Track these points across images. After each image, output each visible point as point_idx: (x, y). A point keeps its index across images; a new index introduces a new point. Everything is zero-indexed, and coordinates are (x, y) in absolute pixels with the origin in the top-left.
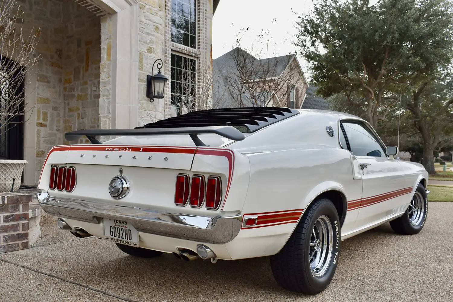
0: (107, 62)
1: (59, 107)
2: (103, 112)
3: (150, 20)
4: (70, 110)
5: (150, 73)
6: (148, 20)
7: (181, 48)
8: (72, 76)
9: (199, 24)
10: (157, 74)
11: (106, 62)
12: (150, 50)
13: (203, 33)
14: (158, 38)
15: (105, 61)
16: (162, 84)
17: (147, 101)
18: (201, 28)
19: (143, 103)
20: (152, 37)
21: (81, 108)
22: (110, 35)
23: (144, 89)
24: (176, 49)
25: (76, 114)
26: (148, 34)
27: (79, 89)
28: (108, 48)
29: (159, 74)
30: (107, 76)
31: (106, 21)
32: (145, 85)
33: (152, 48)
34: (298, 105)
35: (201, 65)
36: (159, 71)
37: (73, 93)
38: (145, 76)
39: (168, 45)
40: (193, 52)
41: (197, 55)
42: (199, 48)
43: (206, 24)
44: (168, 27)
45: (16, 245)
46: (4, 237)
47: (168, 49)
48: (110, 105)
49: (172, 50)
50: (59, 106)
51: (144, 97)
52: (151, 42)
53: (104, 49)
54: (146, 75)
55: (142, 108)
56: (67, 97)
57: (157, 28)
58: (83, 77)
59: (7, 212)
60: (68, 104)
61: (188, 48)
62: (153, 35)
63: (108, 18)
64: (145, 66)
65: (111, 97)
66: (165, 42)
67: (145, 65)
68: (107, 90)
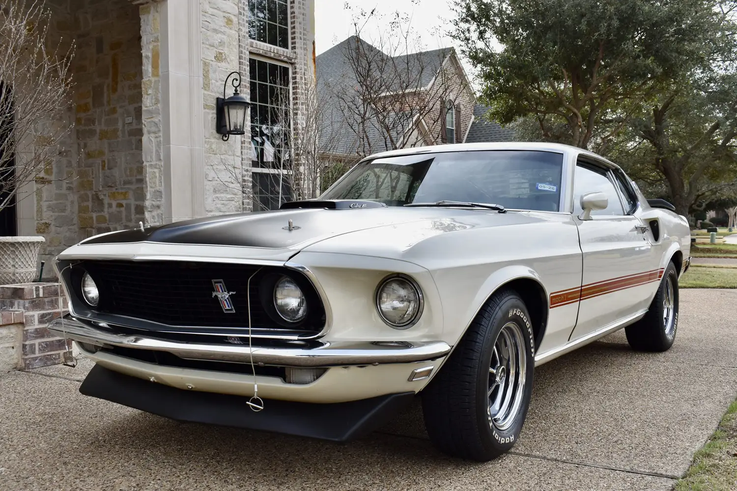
0: (153, 79)
1: (70, 151)
2: (149, 159)
3: (218, 9)
4: (89, 155)
5: (220, 93)
6: (216, 9)
7: (265, 49)
8: (90, 100)
9: (292, 7)
10: (232, 95)
11: (150, 79)
12: (219, 57)
13: (300, 23)
14: (231, 37)
15: (149, 77)
16: (240, 112)
17: (218, 139)
18: (295, 14)
19: (212, 143)
20: (223, 36)
21: (106, 151)
22: (156, 35)
23: (212, 121)
24: (257, 51)
25: (99, 161)
26: (215, 31)
27: (103, 120)
28: (153, 56)
29: (235, 96)
30: (153, 101)
31: (149, 12)
32: (213, 113)
33: (223, 54)
34: (460, 135)
35: (298, 76)
36: (236, 91)
37: (92, 127)
38: (213, 100)
39: (243, 45)
40: (285, 55)
41: (291, 60)
42: (294, 48)
43: (304, 7)
44: (244, 15)
45: (56, 356)
46: (40, 344)
47: (244, 51)
48: (160, 148)
49: (251, 53)
50: (69, 149)
51: (212, 133)
52: (222, 43)
53: (147, 57)
54: (215, 97)
55: (211, 150)
56: (82, 134)
57: (229, 21)
58: (109, 102)
59: (43, 309)
60: (85, 146)
61: (277, 49)
62: (224, 33)
63: (152, 8)
64: (212, 84)
65: (161, 134)
66: (239, 39)
67: (213, 81)
68: (155, 122)
